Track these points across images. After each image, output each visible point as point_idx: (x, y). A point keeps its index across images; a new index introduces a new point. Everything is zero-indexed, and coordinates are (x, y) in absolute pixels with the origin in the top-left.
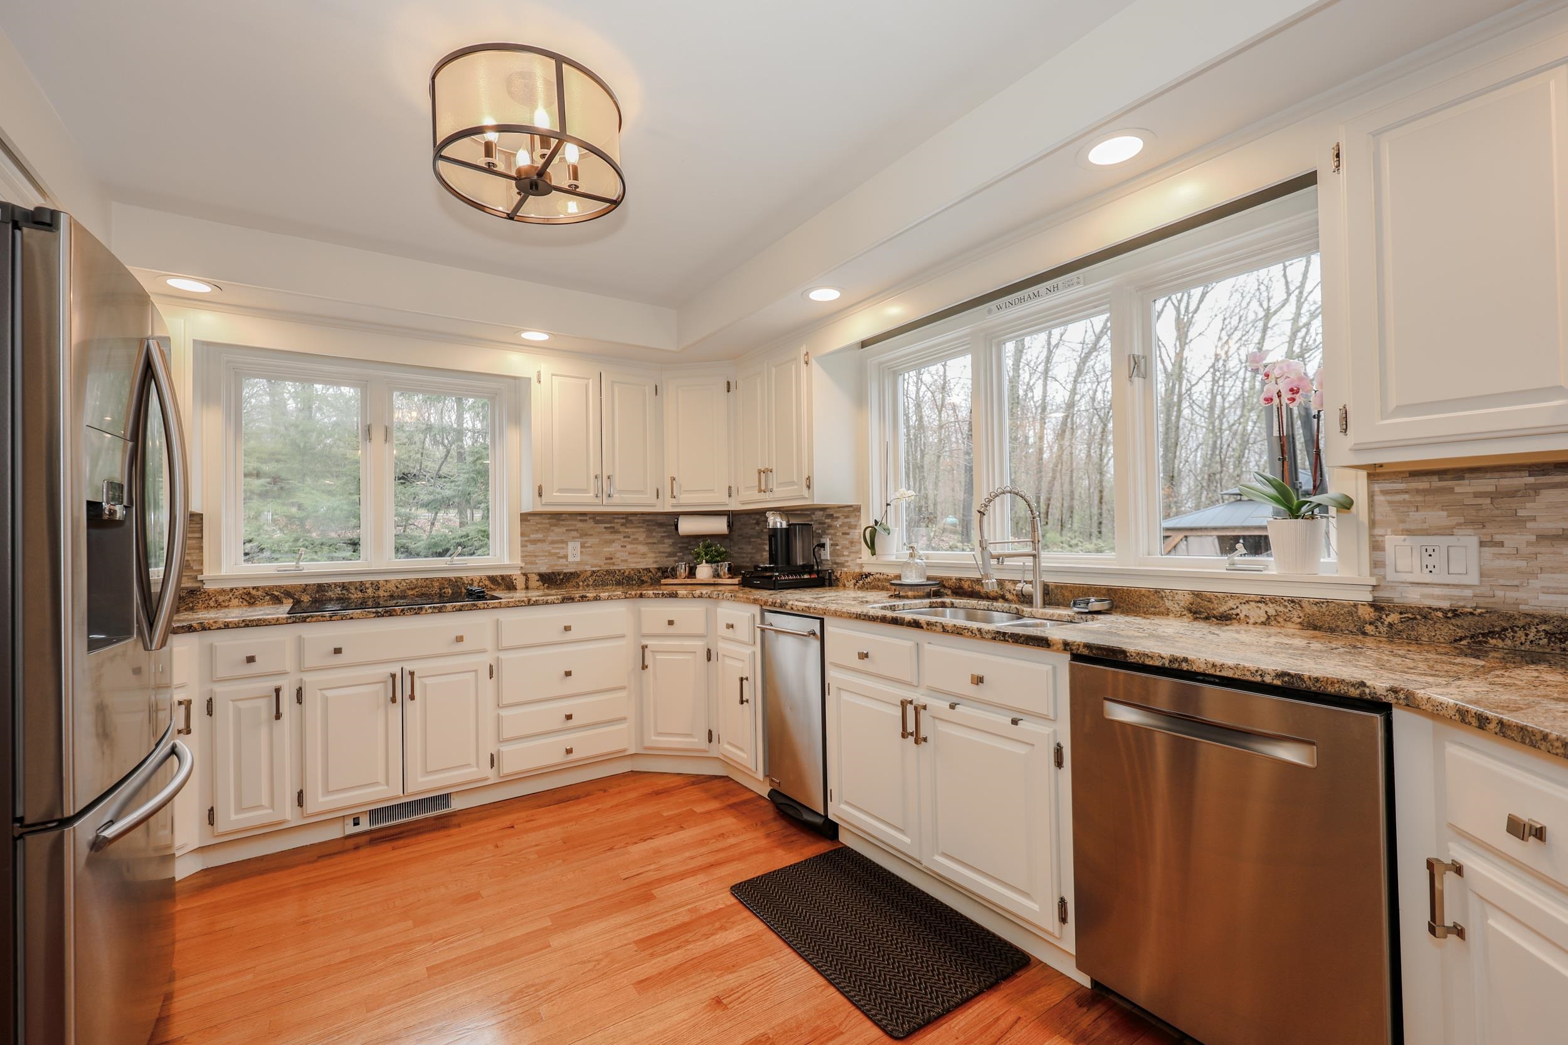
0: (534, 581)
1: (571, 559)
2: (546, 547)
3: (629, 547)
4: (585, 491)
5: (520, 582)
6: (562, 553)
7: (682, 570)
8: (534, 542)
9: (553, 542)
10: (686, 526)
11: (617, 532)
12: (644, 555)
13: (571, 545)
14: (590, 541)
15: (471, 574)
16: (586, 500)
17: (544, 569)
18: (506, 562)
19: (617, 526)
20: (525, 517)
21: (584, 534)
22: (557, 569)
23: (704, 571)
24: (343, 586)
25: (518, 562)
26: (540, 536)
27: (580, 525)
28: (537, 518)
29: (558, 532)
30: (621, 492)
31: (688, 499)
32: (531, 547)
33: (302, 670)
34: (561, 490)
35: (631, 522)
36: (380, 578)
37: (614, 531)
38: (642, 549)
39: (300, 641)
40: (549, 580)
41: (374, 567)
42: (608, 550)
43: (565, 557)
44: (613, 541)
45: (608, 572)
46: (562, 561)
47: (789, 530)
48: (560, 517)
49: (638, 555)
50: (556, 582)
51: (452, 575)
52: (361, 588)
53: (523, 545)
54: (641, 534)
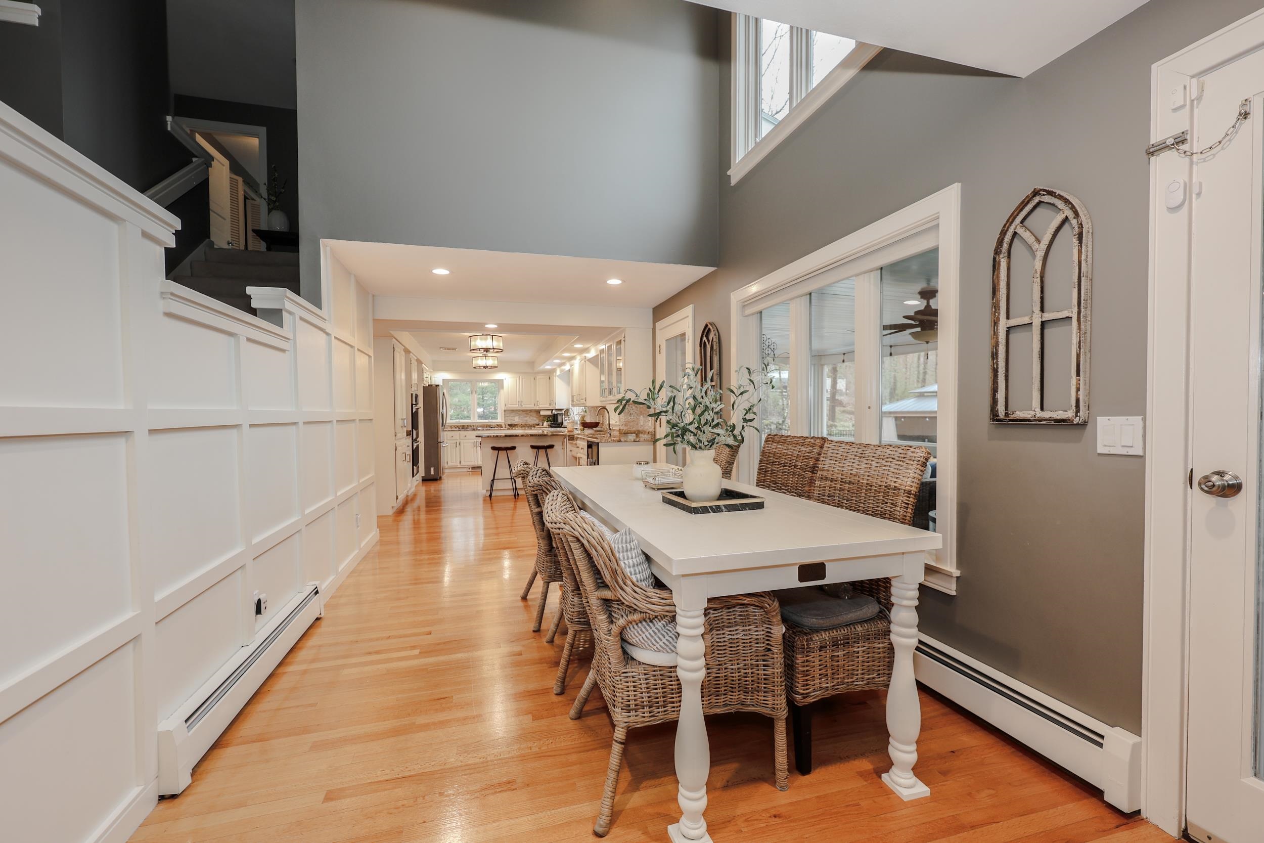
0: (507, 425)
2: (510, 418)
3: (531, 418)
5: (504, 426)
6: (514, 419)
7: (541, 424)
9: (512, 417)
10: (542, 413)
12: (535, 420)
13: (516, 418)
14: (521, 416)
15: (493, 424)
16: (516, 407)
17: (509, 423)
18: (501, 421)
20: (505, 411)
21: (520, 415)
22: (513, 423)
23: (545, 424)
24: (468, 426)
25: (503, 421)
26: (508, 415)
27: (517, 413)
28: (508, 411)
29: (513, 414)
30: (525, 405)
31: (541, 406)
32: (506, 418)
33: (460, 439)
34: (511, 405)
35: (531, 412)
36: (474, 424)
37: (527, 414)
38: (535, 419)
39: (460, 434)
40: (509, 425)
41: (473, 422)
42: (526, 419)
44: (527, 417)
45: (526, 424)
47: (557, 414)
48: (513, 411)
49: (532, 420)
50: (511, 426)
51: (489, 424)
52: (471, 426)
53: (505, 417)
54: (535, 415)
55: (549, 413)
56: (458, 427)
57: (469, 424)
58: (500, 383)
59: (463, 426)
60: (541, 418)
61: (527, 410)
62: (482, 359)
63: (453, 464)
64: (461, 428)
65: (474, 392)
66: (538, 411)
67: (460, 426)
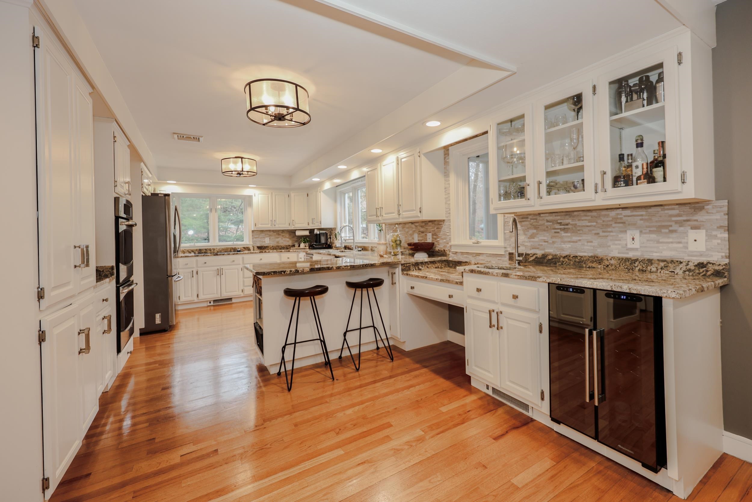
0: (256, 248)
1: (266, 242)
2: (259, 239)
3: (284, 239)
4: (268, 224)
5: (252, 248)
6: (264, 241)
7: (297, 245)
8: (256, 238)
9: (261, 238)
10: (298, 233)
11: (280, 235)
12: (288, 241)
13: (266, 239)
14: (272, 237)
15: (238, 247)
16: (268, 227)
17: (259, 245)
18: (248, 243)
19: (280, 233)
20: (253, 231)
21: (270, 236)
22: (262, 245)
23: (302, 245)
24: (206, 250)
25: (251, 243)
26: (257, 236)
27: (269, 233)
28: (256, 232)
29: (263, 235)
30: (278, 224)
31: (297, 226)
32: (255, 239)
33: (197, 266)
34: (261, 224)
35: (284, 232)
36: (215, 248)
37: (279, 235)
38: (288, 239)
39: (197, 261)
40: (259, 248)
41: (213, 245)
42: (277, 240)
43: (265, 242)
44: (279, 237)
45: (277, 246)
46: (264, 243)
47: (320, 234)
48: (262, 231)
49: (286, 241)
50: (262, 249)
51: (233, 247)
52: (210, 250)
53: (253, 239)
54: (287, 235)
55: (307, 233)
56: (193, 251)
57: (209, 248)
58: (248, 200)
59: (200, 250)
60: (295, 239)
61: (279, 231)
62: (235, 163)
63: (189, 299)
64: (197, 252)
65: (214, 211)
66: (293, 232)
67: (196, 250)
